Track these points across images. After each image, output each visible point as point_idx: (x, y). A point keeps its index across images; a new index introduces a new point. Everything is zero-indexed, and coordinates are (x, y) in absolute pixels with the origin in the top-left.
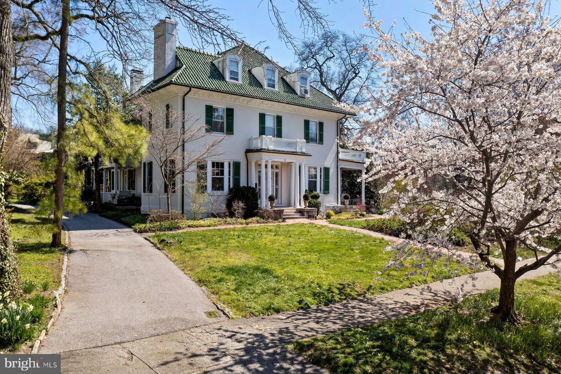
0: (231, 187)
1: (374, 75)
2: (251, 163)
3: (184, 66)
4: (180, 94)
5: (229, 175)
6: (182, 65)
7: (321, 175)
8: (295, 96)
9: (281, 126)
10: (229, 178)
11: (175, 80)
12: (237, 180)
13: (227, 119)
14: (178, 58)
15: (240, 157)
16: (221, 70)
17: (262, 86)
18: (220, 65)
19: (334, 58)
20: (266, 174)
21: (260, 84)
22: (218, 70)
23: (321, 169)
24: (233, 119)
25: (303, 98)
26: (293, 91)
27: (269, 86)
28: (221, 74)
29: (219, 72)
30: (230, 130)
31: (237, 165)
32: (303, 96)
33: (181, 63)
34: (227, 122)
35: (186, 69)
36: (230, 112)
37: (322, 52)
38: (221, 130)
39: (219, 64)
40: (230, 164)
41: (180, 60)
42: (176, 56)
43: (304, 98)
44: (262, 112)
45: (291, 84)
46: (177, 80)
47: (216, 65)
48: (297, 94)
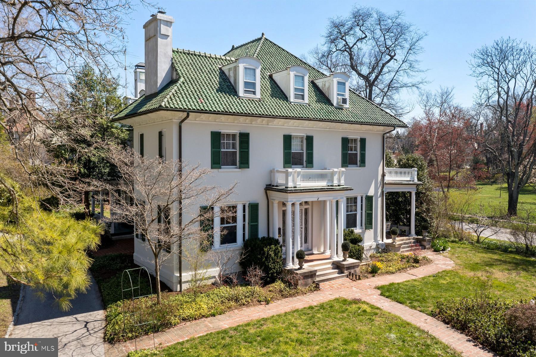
0: (247, 237)
1: (411, 58)
2: (273, 203)
3: (182, 79)
4: (174, 120)
5: (244, 220)
6: (180, 77)
7: (362, 205)
8: (330, 108)
9: (312, 149)
10: (244, 225)
11: (167, 103)
12: (254, 229)
13: (241, 148)
14: (175, 67)
15: (258, 197)
16: (232, 80)
17: (287, 98)
18: (232, 74)
19: (367, 39)
20: (293, 213)
21: (285, 95)
22: (228, 79)
23: (362, 197)
24: (248, 148)
25: (339, 109)
26: (327, 101)
27: (296, 98)
28: (233, 86)
29: (230, 82)
30: (245, 163)
31: (254, 208)
32: (340, 107)
33: (178, 74)
34: (241, 152)
35: (184, 83)
36: (245, 138)
37: (352, 32)
38: (234, 164)
39: (229, 71)
40: (244, 206)
41: (176, 70)
42: (173, 63)
43: (342, 109)
44: (287, 133)
45: (325, 91)
46: (169, 103)
47: (226, 72)
48: (332, 105)
